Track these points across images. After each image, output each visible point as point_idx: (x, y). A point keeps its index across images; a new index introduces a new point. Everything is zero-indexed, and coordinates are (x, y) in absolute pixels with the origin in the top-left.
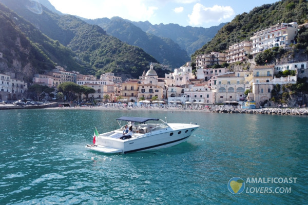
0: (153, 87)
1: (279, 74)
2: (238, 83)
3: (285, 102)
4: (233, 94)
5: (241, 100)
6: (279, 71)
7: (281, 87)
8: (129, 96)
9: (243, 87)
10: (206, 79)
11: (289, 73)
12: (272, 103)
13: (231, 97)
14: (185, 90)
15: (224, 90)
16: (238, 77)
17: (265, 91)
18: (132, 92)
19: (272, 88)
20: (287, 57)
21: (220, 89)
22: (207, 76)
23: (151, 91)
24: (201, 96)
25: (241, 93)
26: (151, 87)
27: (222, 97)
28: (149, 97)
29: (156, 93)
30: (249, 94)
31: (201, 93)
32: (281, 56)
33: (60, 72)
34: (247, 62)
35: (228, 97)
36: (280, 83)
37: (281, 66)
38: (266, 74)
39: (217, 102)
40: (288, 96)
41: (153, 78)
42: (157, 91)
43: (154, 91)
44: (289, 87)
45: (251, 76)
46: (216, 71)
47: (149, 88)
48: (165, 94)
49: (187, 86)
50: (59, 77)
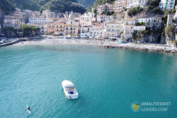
0: (72, 27)
1: (138, 24)
2: (117, 27)
3: (139, 40)
4: (114, 33)
5: (118, 37)
6: (138, 22)
7: (138, 32)
8: (60, 31)
9: (120, 29)
10: (102, 22)
11: (142, 24)
12: (133, 40)
13: (113, 34)
14: (90, 29)
15: (109, 31)
16: (118, 23)
17: (130, 33)
18: (61, 29)
19: (133, 32)
20: (143, 13)
21: (108, 30)
22: (102, 19)
23: (71, 29)
24: (98, 33)
25: (118, 32)
26: (71, 27)
27: (108, 34)
28: (70, 32)
29: (74, 30)
30: (122, 34)
31: (98, 31)
32: (140, 12)
33: (18, 12)
34: (124, 13)
35: (112, 35)
36: (137, 30)
37: (139, 19)
38: (131, 23)
39: (106, 37)
40: (140, 37)
41: (73, 20)
42: (75, 29)
43: (73, 29)
44: (141, 32)
45: (124, 24)
46: (107, 17)
47: (70, 27)
48: (79, 29)
49: (91, 26)
50: (18, 16)
